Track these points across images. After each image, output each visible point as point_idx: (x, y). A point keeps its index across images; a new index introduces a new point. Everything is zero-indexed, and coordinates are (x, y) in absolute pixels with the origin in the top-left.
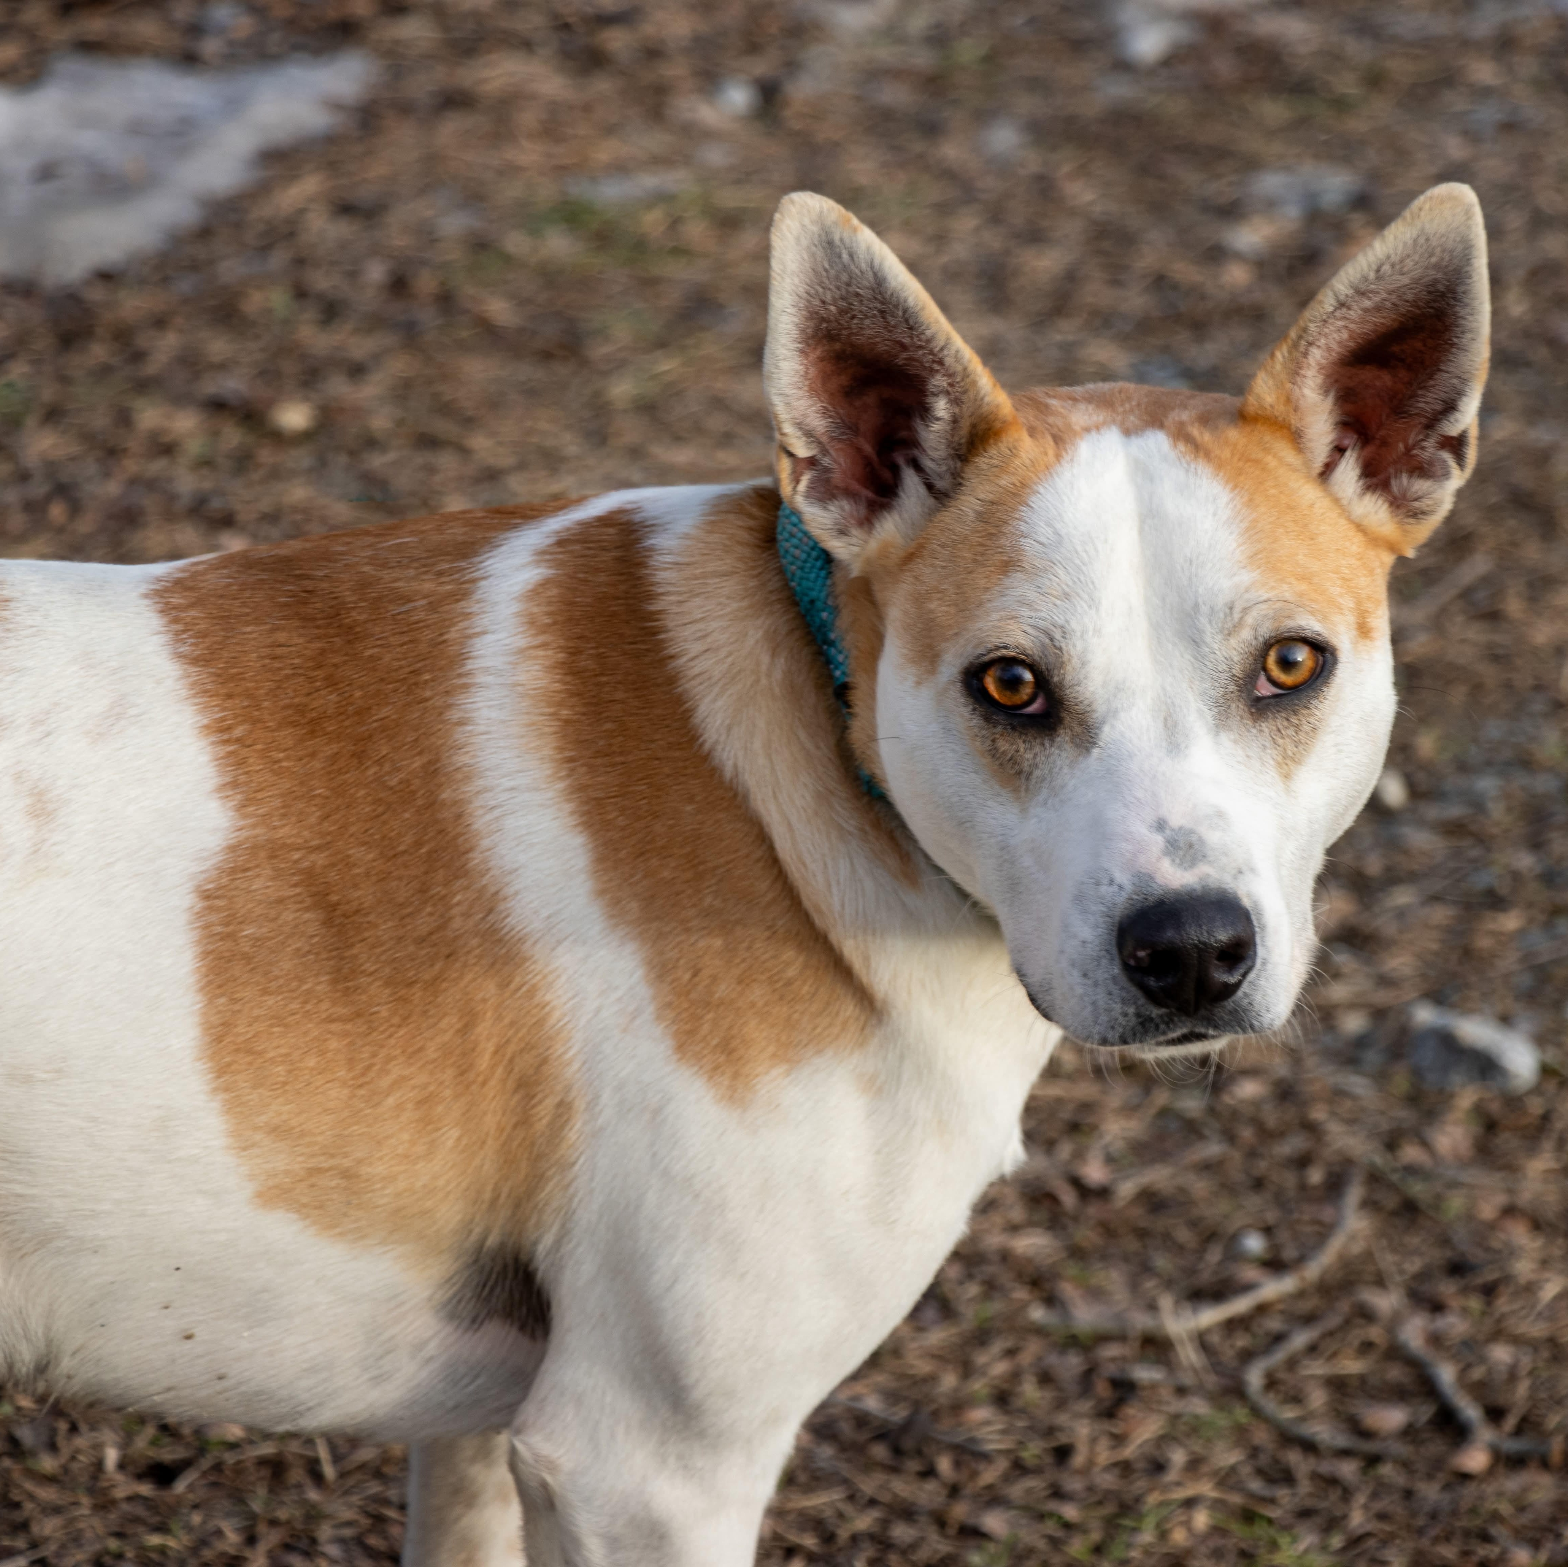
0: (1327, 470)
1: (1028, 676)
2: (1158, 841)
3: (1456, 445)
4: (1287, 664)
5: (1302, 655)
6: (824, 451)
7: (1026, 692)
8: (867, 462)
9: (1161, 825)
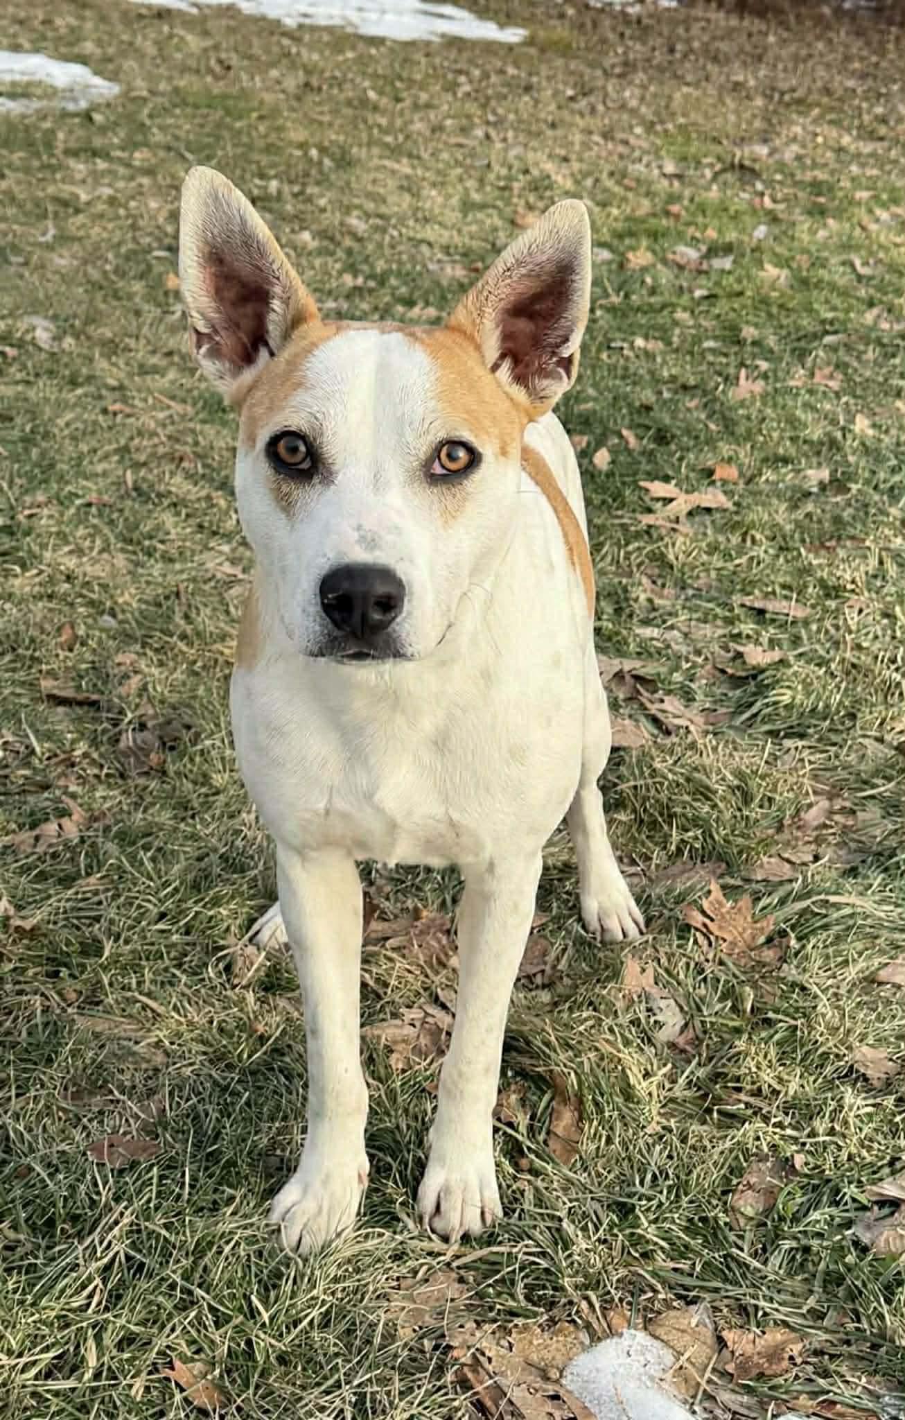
0: (495, 368)
1: (303, 448)
2: (355, 535)
3: (567, 363)
4: (451, 457)
5: (462, 454)
6: (216, 331)
7: (300, 457)
8: (244, 346)
9: (359, 528)
